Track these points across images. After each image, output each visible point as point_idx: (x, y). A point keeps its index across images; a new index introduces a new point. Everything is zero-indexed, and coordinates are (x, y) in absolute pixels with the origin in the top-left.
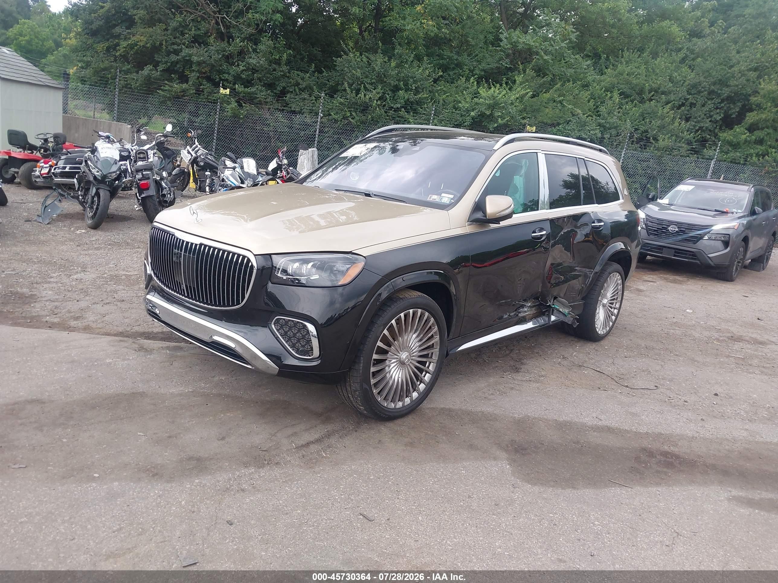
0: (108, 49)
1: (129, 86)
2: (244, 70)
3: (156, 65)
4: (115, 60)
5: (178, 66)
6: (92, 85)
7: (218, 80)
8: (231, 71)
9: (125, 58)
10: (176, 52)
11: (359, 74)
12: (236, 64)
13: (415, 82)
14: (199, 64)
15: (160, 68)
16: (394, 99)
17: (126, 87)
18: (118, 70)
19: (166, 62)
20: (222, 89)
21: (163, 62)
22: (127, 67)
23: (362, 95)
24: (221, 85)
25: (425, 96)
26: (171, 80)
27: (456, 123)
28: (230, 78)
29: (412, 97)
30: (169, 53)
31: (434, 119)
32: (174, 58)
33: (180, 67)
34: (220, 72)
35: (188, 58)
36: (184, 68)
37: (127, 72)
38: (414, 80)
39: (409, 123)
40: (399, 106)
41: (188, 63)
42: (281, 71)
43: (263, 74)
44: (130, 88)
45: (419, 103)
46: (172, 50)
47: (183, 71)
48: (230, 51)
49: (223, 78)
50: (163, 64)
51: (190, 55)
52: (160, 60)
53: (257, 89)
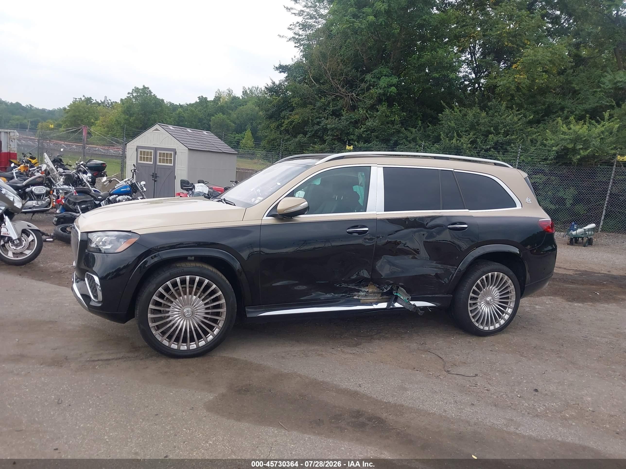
0: (278, 127)
1: (288, 150)
2: (364, 131)
3: (305, 134)
4: (281, 134)
5: (319, 133)
6: (268, 151)
7: (346, 140)
8: (355, 133)
9: (287, 131)
10: (318, 123)
11: (453, 125)
12: (360, 127)
13: (505, 126)
14: (332, 129)
15: (307, 136)
16: (485, 142)
17: (286, 151)
18: (282, 140)
19: (311, 131)
20: (347, 146)
21: (310, 131)
22: (288, 137)
23: (454, 141)
24: (347, 143)
25: (514, 137)
26: (315, 143)
27: (543, 158)
28: (355, 138)
29: (501, 138)
30: (313, 125)
31: (521, 156)
32: (316, 127)
33: (321, 134)
34: (348, 134)
35: (325, 127)
36: (323, 135)
37: (287, 140)
38: (503, 125)
39: (498, 160)
40: (488, 147)
41: (325, 130)
42: (394, 129)
43: (379, 132)
44: (288, 151)
45: (509, 143)
46: (316, 122)
47: (323, 137)
48: (355, 118)
49: (350, 138)
50: (310, 133)
51: (326, 125)
52: (307, 130)
53: (374, 144)
